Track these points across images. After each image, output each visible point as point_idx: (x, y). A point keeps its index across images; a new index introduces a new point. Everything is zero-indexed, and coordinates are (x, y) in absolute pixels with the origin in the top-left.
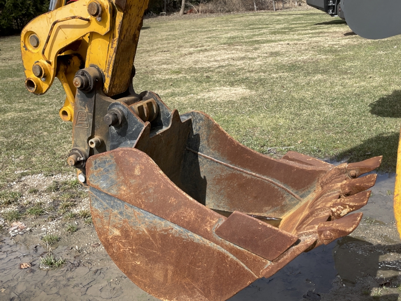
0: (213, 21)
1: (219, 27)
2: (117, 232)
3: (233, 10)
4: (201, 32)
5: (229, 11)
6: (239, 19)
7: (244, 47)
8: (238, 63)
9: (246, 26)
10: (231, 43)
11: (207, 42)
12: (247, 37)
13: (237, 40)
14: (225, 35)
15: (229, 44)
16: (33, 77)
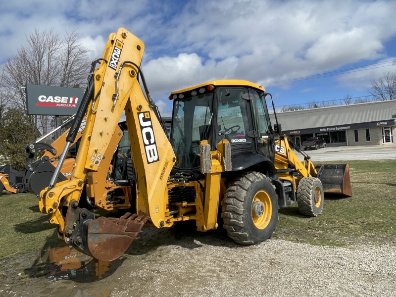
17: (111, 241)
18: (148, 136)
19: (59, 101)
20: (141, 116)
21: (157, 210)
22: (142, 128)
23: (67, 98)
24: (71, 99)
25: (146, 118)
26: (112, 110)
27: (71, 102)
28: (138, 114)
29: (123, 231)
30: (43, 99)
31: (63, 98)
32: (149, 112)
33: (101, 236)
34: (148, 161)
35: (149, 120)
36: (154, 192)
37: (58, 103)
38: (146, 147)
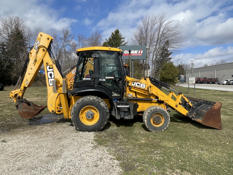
0: (32, 89)
1: (34, 91)
2: (21, 112)
3: (39, 86)
4: (27, 92)
5: (38, 86)
6: (41, 89)
7: (41, 97)
8: (39, 100)
9: (43, 91)
10: (38, 96)
11: (30, 95)
12: (43, 94)
13: (40, 95)
14: (36, 94)
15: (37, 96)
16: (11, 97)
17: (27, 112)
18: (51, 75)
19: (133, 53)
20: (48, 67)
21: (51, 105)
22: (48, 72)
23: (137, 51)
24: (139, 51)
25: (51, 67)
26: (34, 65)
27: (139, 53)
28: (47, 66)
29: (32, 110)
30: (126, 52)
31: (135, 51)
32: (52, 65)
33: (23, 109)
34: (49, 85)
35: (52, 68)
36: (51, 98)
37: (133, 54)
38: (49, 79)
